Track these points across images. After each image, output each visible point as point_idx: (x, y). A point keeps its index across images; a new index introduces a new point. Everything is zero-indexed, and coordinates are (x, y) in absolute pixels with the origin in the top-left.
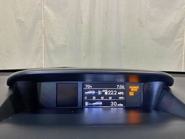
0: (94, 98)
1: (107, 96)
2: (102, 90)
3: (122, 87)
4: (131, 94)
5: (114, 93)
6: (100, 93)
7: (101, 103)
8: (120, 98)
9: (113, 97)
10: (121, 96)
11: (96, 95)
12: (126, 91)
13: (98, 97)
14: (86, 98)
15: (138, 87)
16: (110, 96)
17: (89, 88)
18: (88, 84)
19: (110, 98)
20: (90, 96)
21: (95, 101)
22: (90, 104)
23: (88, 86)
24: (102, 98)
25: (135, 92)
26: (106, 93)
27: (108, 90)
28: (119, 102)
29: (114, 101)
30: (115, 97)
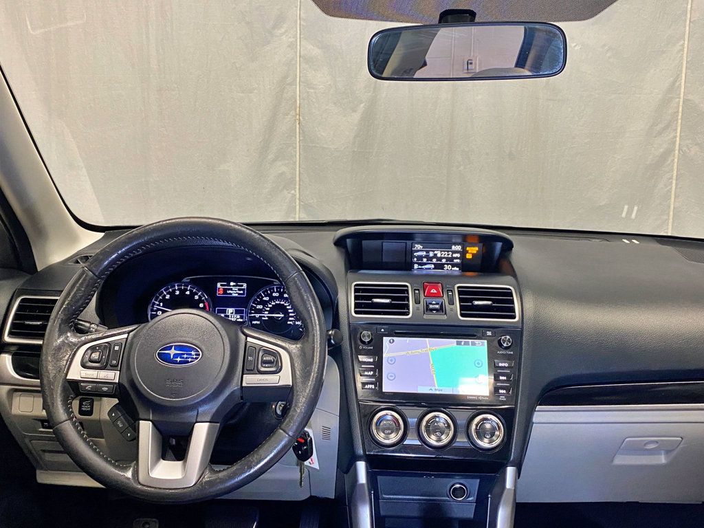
0: (425, 260)
1: (440, 259)
2: (434, 251)
3: (459, 248)
4: (469, 256)
5: (448, 255)
6: (431, 254)
7: (433, 266)
8: (455, 261)
9: (448, 259)
10: (457, 258)
11: (427, 257)
12: (464, 253)
13: (430, 259)
14: (415, 259)
15: (477, 249)
16: (444, 258)
17: (419, 248)
18: (418, 243)
19: (444, 261)
20: (420, 258)
21: (425, 264)
22: (420, 267)
23: (419, 247)
24: (434, 260)
25: (473, 255)
26: (439, 255)
27: (441, 251)
28: (453, 265)
29: (448, 264)
30: (450, 260)
